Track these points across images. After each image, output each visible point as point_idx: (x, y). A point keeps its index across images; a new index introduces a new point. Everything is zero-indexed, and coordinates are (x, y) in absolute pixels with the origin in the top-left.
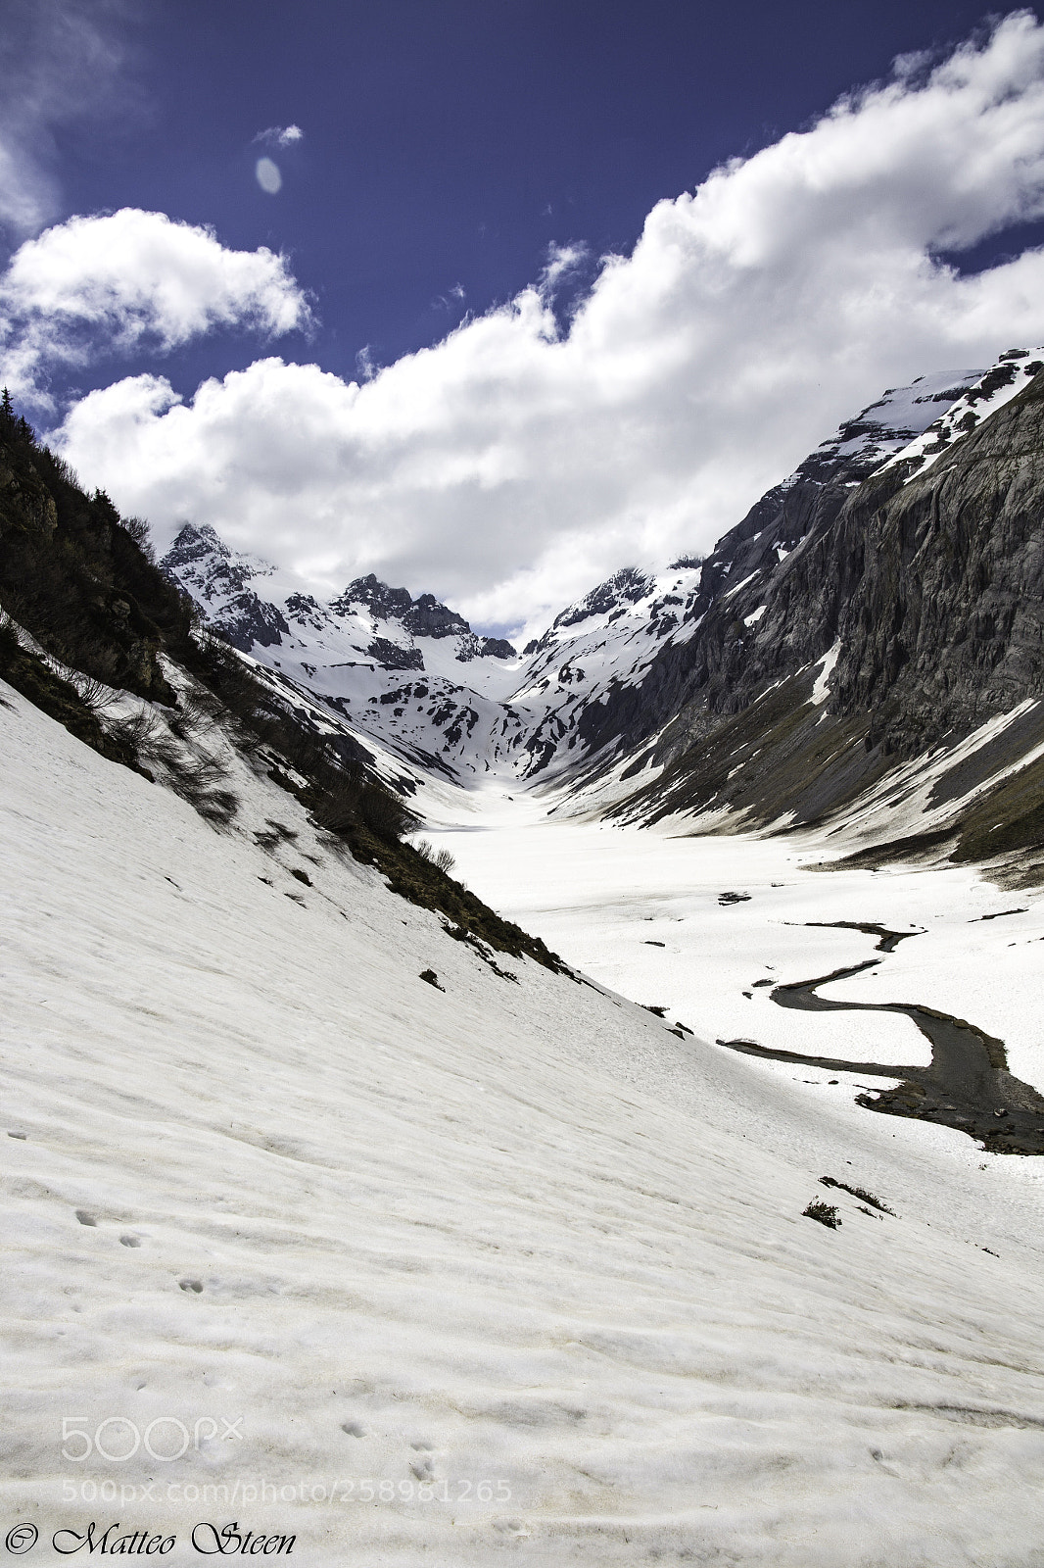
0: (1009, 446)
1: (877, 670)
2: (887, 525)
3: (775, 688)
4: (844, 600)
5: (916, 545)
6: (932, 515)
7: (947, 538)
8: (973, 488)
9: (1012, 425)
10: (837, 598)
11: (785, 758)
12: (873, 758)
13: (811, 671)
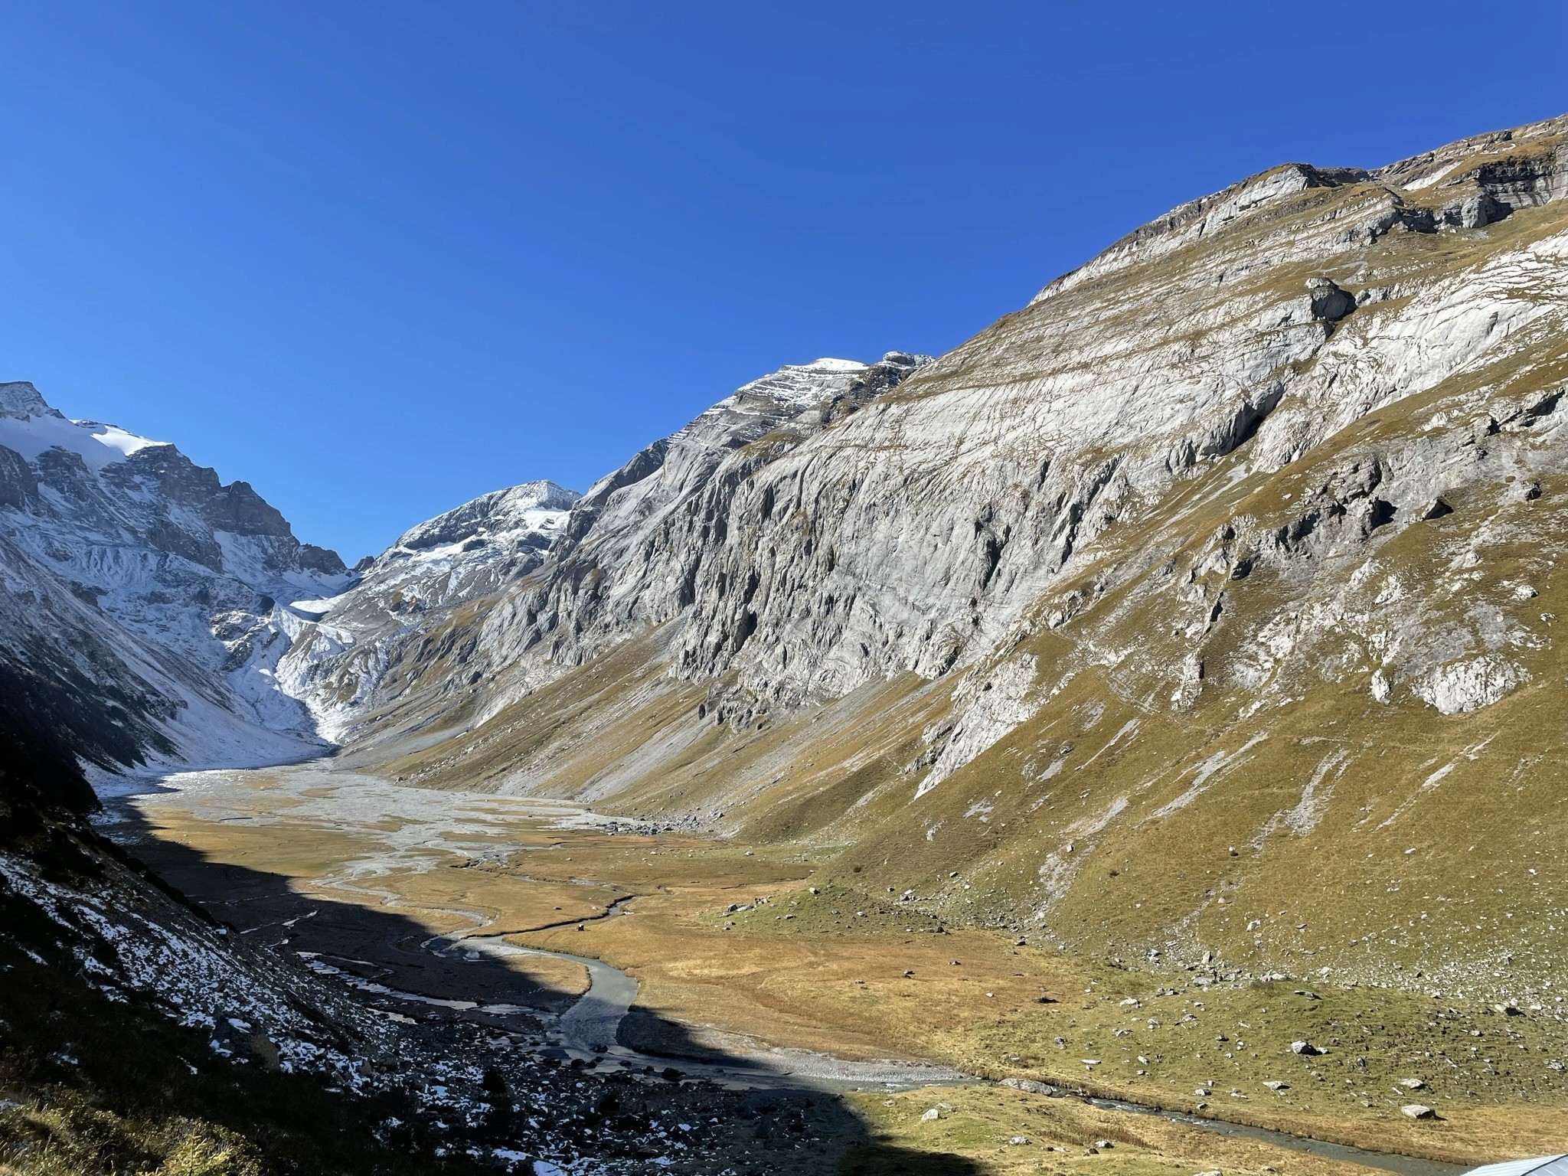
0: (872, 439)
1: (725, 637)
2: (752, 494)
3: (622, 644)
4: (705, 563)
5: (777, 519)
6: (796, 492)
7: (806, 517)
8: (833, 473)
9: (877, 420)
10: (698, 561)
11: (618, 718)
12: (703, 727)
13: (661, 630)
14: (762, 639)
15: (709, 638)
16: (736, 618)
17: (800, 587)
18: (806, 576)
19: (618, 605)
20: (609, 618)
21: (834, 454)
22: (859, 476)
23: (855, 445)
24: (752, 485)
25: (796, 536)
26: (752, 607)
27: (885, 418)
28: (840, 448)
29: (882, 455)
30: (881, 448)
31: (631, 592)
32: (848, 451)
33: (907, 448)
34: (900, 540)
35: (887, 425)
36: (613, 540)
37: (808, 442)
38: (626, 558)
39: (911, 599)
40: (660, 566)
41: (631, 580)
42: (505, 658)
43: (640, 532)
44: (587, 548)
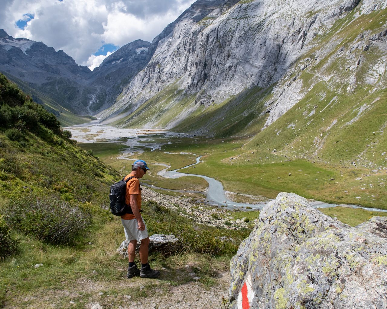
0: (238, 16)
1: (199, 80)
2: (203, 37)
3: (169, 85)
4: (190, 59)
5: (211, 44)
6: (216, 35)
7: (220, 42)
8: (227, 28)
9: (239, 9)
10: (188, 59)
11: (172, 106)
12: (197, 106)
13: (180, 80)
14: (210, 80)
15: (194, 81)
16: (202, 75)
17: (220, 64)
18: (222, 60)
19: (166, 74)
20: (165, 78)
21: (227, 22)
22: (235, 28)
23: (233, 18)
24: (202, 35)
25: (217, 48)
26: (206, 71)
27: (241, 8)
28: (229, 20)
29: (242, 21)
30: (241, 19)
31: (170, 70)
32: (231, 21)
33: (249, 18)
34: (250, 46)
35: (242, 11)
36: (162, 55)
37: (218, 19)
38: (167, 60)
39: (254, 64)
40: (177, 62)
41: (169, 66)
42: (138, 91)
43: (169, 52)
44: (155, 58)
